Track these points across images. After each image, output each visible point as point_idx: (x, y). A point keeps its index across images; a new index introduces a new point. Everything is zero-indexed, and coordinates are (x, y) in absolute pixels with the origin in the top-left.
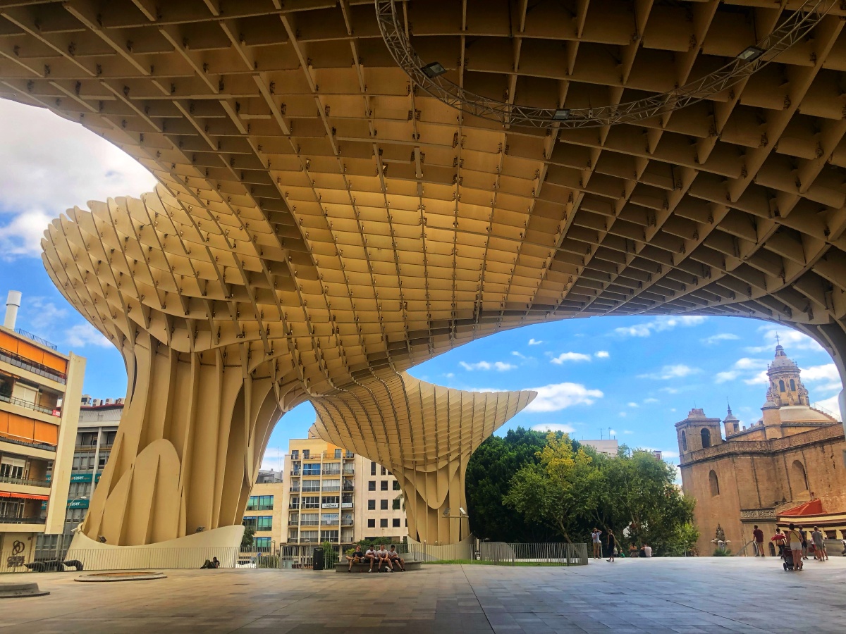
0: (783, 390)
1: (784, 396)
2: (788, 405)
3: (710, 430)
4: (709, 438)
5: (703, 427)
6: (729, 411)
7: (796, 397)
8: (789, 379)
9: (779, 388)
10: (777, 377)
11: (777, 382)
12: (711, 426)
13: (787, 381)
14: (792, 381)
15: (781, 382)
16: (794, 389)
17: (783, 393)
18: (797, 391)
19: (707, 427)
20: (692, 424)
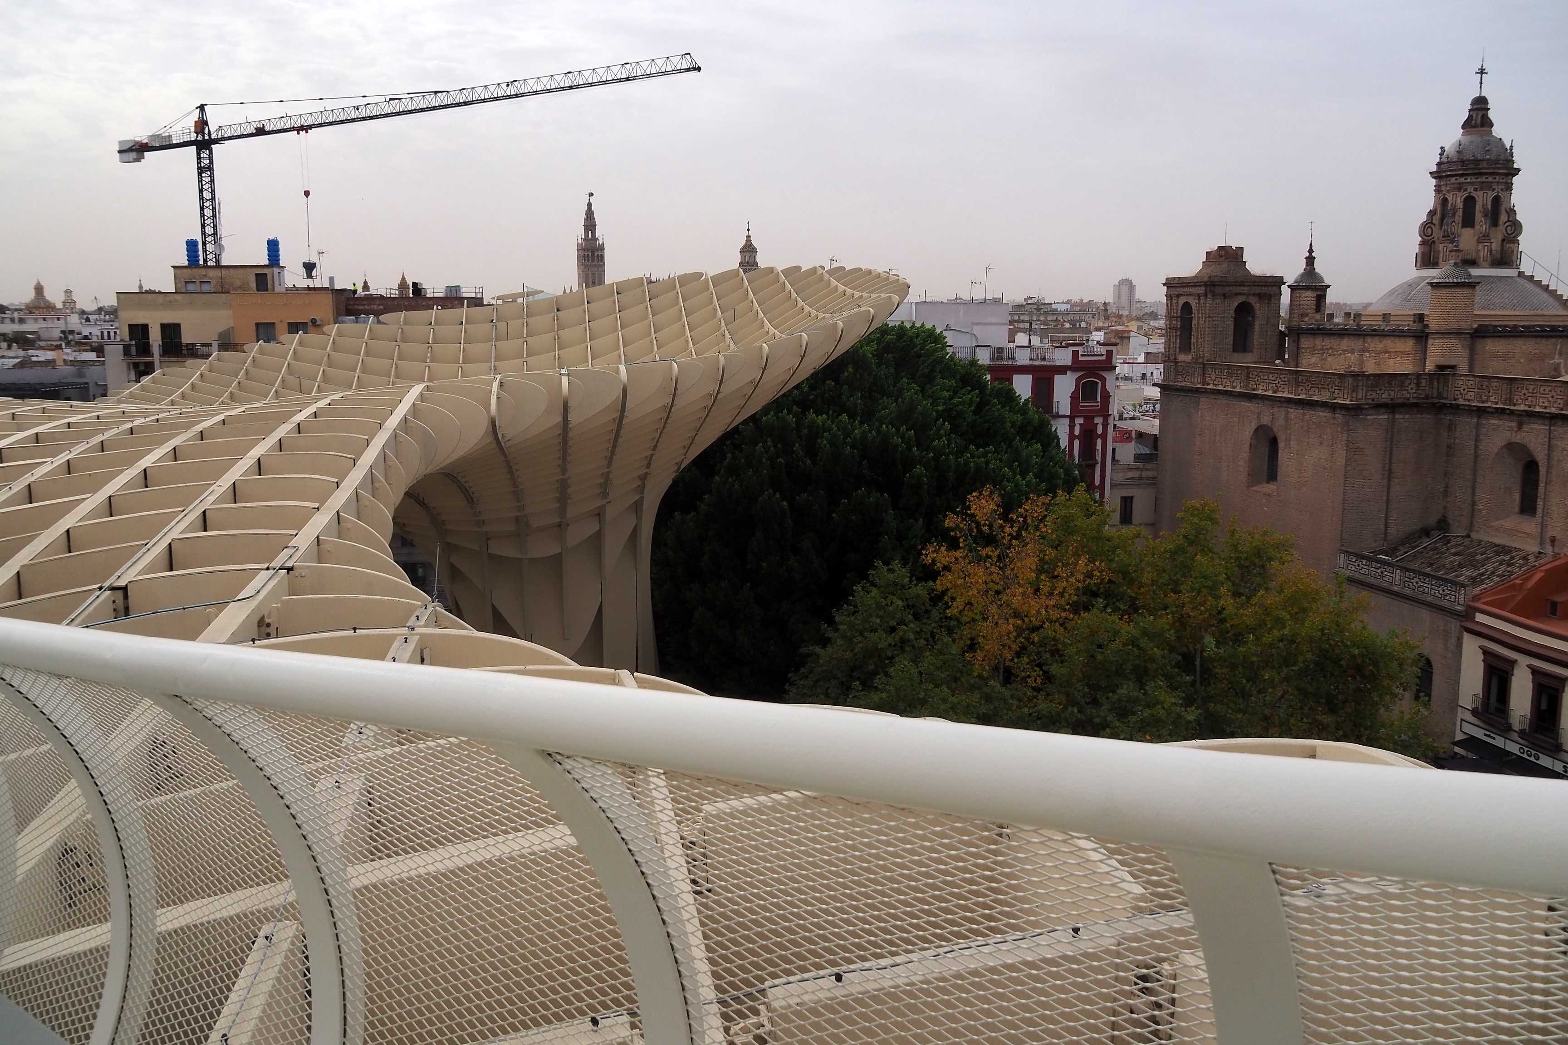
0: (1468, 221)
1: (1467, 238)
3: (1257, 306)
4: (1251, 325)
5: (1241, 299)
6: (1310, 260)
7: (1495, 246)
8: (1491, 195)
9: (1459, 216)
10: (1460, 188)
11: (1457, 200)
12: (1260, 296)
13: (1483, 199)
14: (1495, 200)
15: (1470, 201)
16: (1494, 223)
17: (1469, 232)
18: (1502, 228)
19: (1253, 300)
20: (1219, 290)
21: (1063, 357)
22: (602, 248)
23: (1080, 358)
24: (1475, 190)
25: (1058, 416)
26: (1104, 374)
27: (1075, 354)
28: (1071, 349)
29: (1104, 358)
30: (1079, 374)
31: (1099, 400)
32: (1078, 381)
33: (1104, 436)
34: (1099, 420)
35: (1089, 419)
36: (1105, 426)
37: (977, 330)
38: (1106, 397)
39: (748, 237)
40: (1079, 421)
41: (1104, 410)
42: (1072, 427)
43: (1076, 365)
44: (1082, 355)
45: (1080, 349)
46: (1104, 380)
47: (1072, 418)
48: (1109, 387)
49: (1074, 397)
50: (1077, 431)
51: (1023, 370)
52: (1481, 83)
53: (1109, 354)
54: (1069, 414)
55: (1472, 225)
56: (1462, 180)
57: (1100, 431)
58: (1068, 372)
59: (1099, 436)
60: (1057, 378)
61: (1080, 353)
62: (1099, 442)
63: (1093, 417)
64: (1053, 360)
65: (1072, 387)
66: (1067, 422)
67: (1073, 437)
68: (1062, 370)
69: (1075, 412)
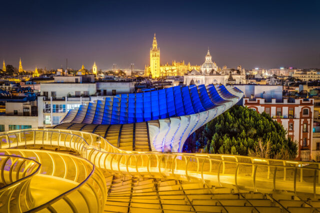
21: (298, 102)
25: (296, 118)
26: (310, 106)
27: (301, 101)
29: (310, 102)
30: (302, 107)
31: (309, 114)
32: (302, 109)
34: (309, 120)
35: (306, 119)
36: (311, 121)
38: (311, 113)
40: (303, 120)
41: (310, 118)
42: (300, 121)
43: (301, 104)
45: (302, 99)
46: (310, 108)
48: (311, 110)
49: (301, 113)
50: (302, 123)
51: (285, 105)
53: (312, 101)
54: (299, 117)
57: (309, 123)
58: (299, 106)
60: (296, 108)
62: (309, 126)
64: (294, 102)
65: (300, 111)
66: (299, 120)
67: (300, 125)
68: (297, 106)
69: (301, 118)
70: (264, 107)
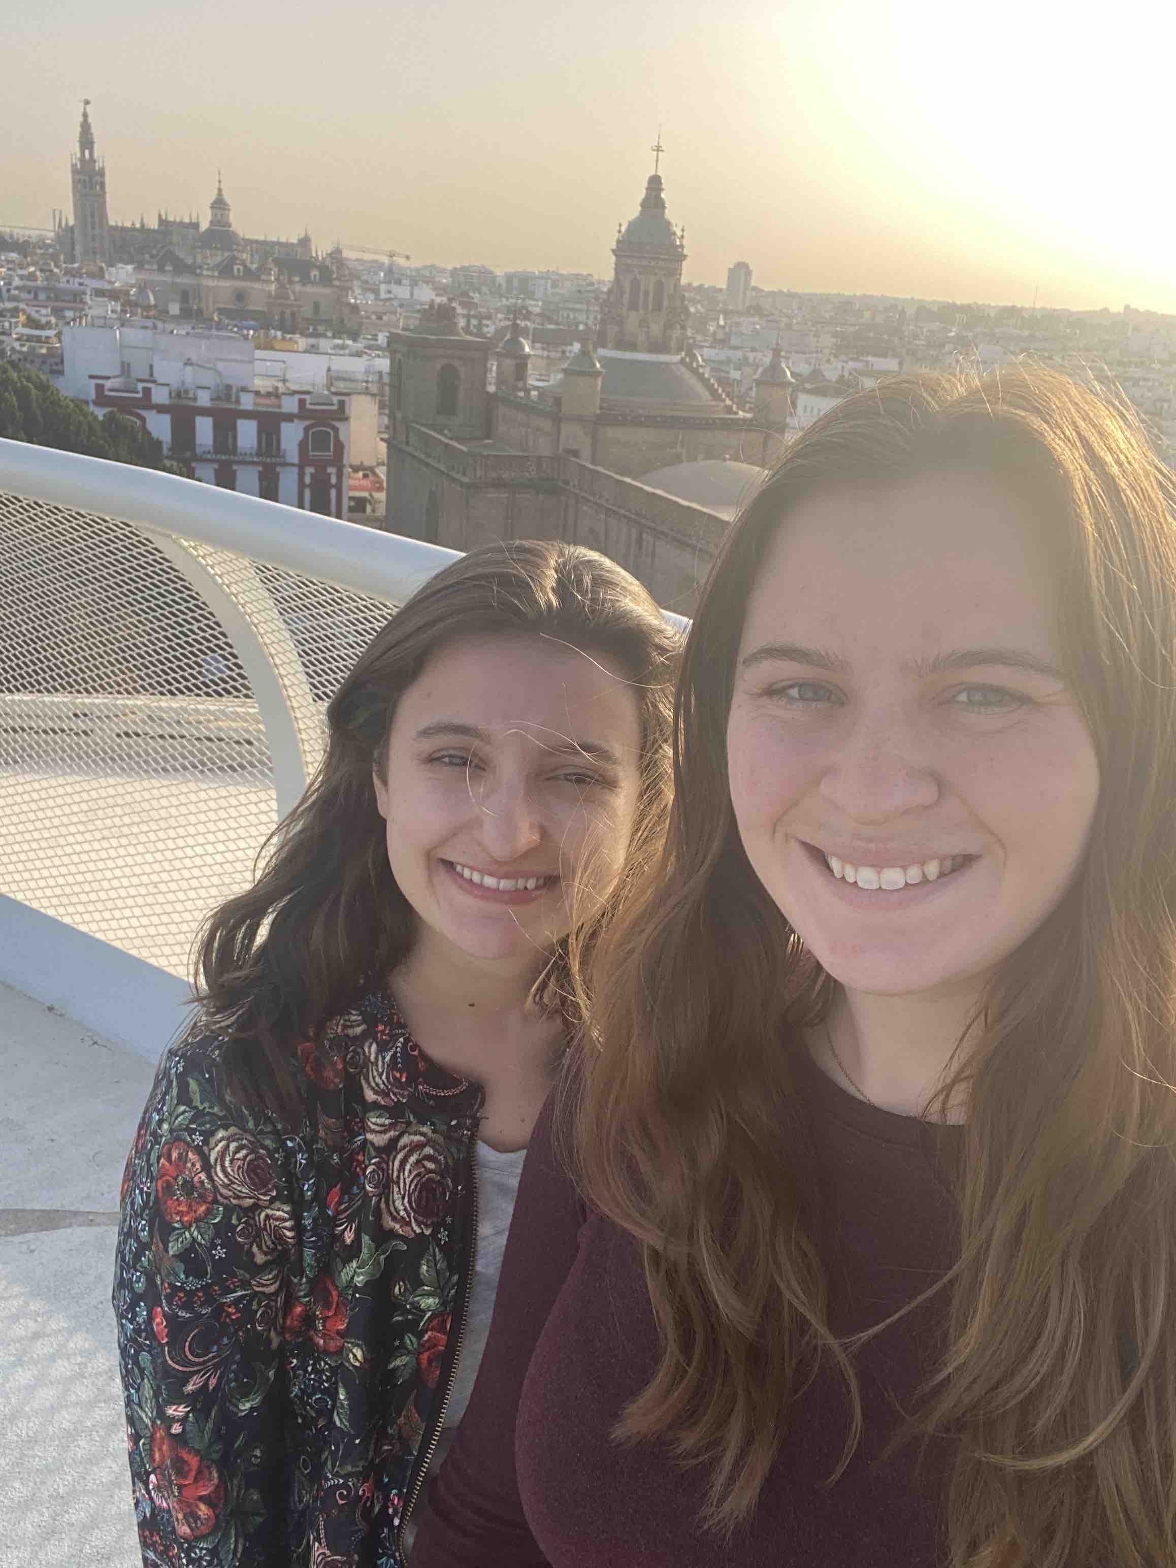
1: (632, 322)
2: (633, 347)
3: (461, 369)
4: (456, 388)
5: (444, 362)
7: (656, 329)
8: (653, 280)
9: (627, 297)
10: (630, 268)
11: (626, 281)
12: (464, 359)
13: (648, 283)
14: (660, 285)
15: (635, 284)
16: (658, 307)
17: (633, 314)
18: (664, 313)
19: (456, 363)
20: (419, 351)
21: (290, 405)
22: (102, 173)
23: (308, 406)
24: (640, 273)
25: (285, 464)
26: (337, 424)
27: (302, 403)
28: (297, 397)
29: (335, 407)
30: (307, 423)
31: (332, 449)
32: (306, 429)
33: (339, 487)
34: (332, 470)
35: (321, 466)
36: (340, 475)
37: (220, 366)
38: (340, 447)
39: (220, 190)
40: (309, 470)
41: (338, 460)
42: (301, 474)
43: (303, 412)
44: (311, 404)
45: (308, 398)
46: (336, 430)
47: (301, 467)
48: (342, 437)
49: (303, 445)
50: (307, 480)
51: (247, 415)
52: (657, 161)
53: (342, 404)
54: (296, 460)
55: (637, 310)
56: (629, 261)
57: (334, 480)
58: (296, 421)
59: (333, 486)
60: (286, 427)
61: (308, 401)
62: (333, 493)
63: (324, 469)
64: (279, 406)
65: (300, 435)
66: (295, 470)
67: (302, 485)
68: (289, 418)
69: (304, 461)
70: (166, 419)
